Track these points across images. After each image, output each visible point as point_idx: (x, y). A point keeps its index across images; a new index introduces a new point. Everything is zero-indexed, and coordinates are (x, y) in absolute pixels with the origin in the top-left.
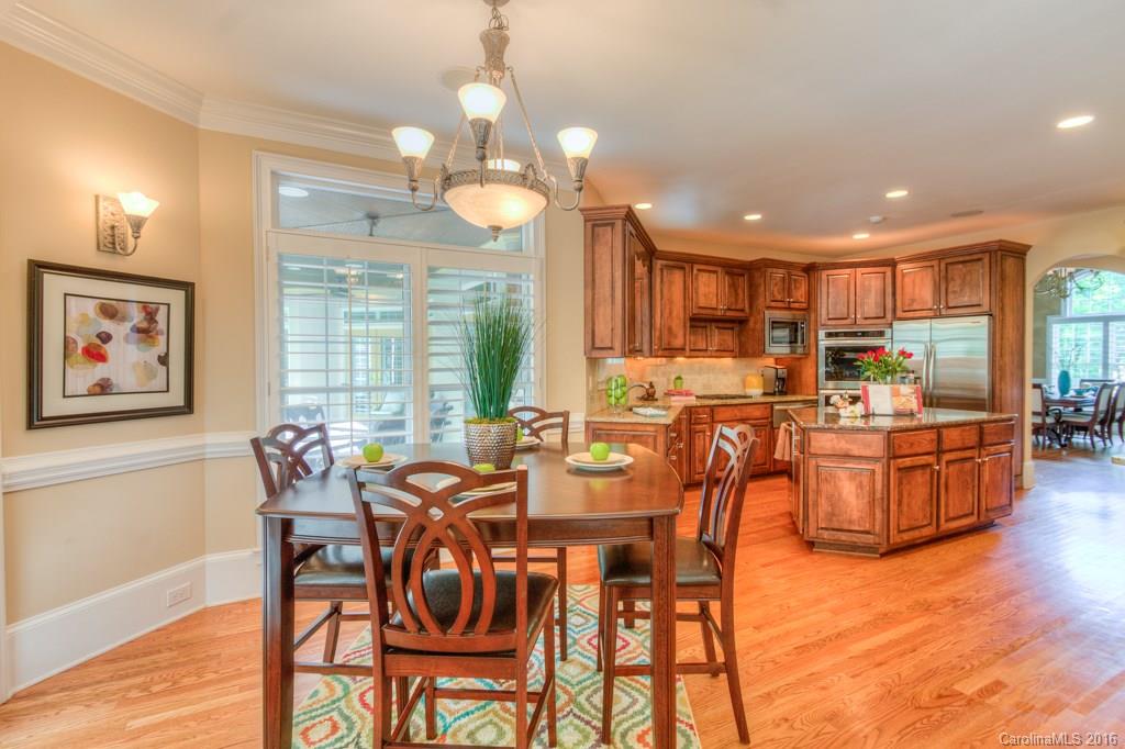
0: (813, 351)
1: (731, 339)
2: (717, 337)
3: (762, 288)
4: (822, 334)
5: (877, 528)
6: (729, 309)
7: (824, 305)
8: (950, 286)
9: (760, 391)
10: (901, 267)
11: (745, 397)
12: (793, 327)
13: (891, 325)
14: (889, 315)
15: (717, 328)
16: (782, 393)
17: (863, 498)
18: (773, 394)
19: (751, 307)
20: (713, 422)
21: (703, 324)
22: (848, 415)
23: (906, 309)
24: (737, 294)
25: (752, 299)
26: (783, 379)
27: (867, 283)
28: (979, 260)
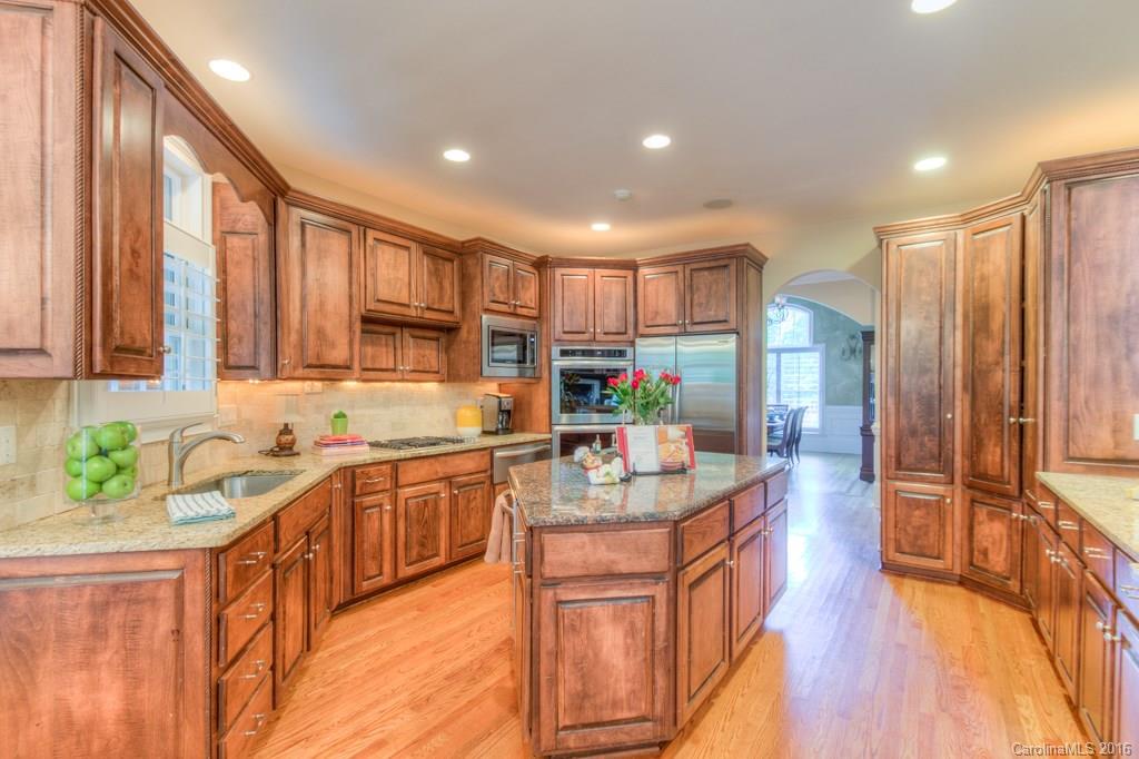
0: (545, 374)
1: (434, 353)
2: (414, 351)
3: (479, 282)
4: (556, 350)
5: (659, 707)
6: (428, 308)
7: (559, 314)
8: (696, 297)
9: (478, 430)
10: (643, 271)
11: (453, 441)
12: (521, 340)
13: (632, 343)
14: (631, 331)
15: (413, 337)
16: (508, 431)
17: (635, 655)
18: (496, 433)
19: (463, 307)
20: (397, 486)
21: (388, 329)
22: (602, 480)
23: (649, 323)
24: (441, 288)
25: (465, 296)
26: (509, 412)
27: (606, 289)
28: (726, 266)
